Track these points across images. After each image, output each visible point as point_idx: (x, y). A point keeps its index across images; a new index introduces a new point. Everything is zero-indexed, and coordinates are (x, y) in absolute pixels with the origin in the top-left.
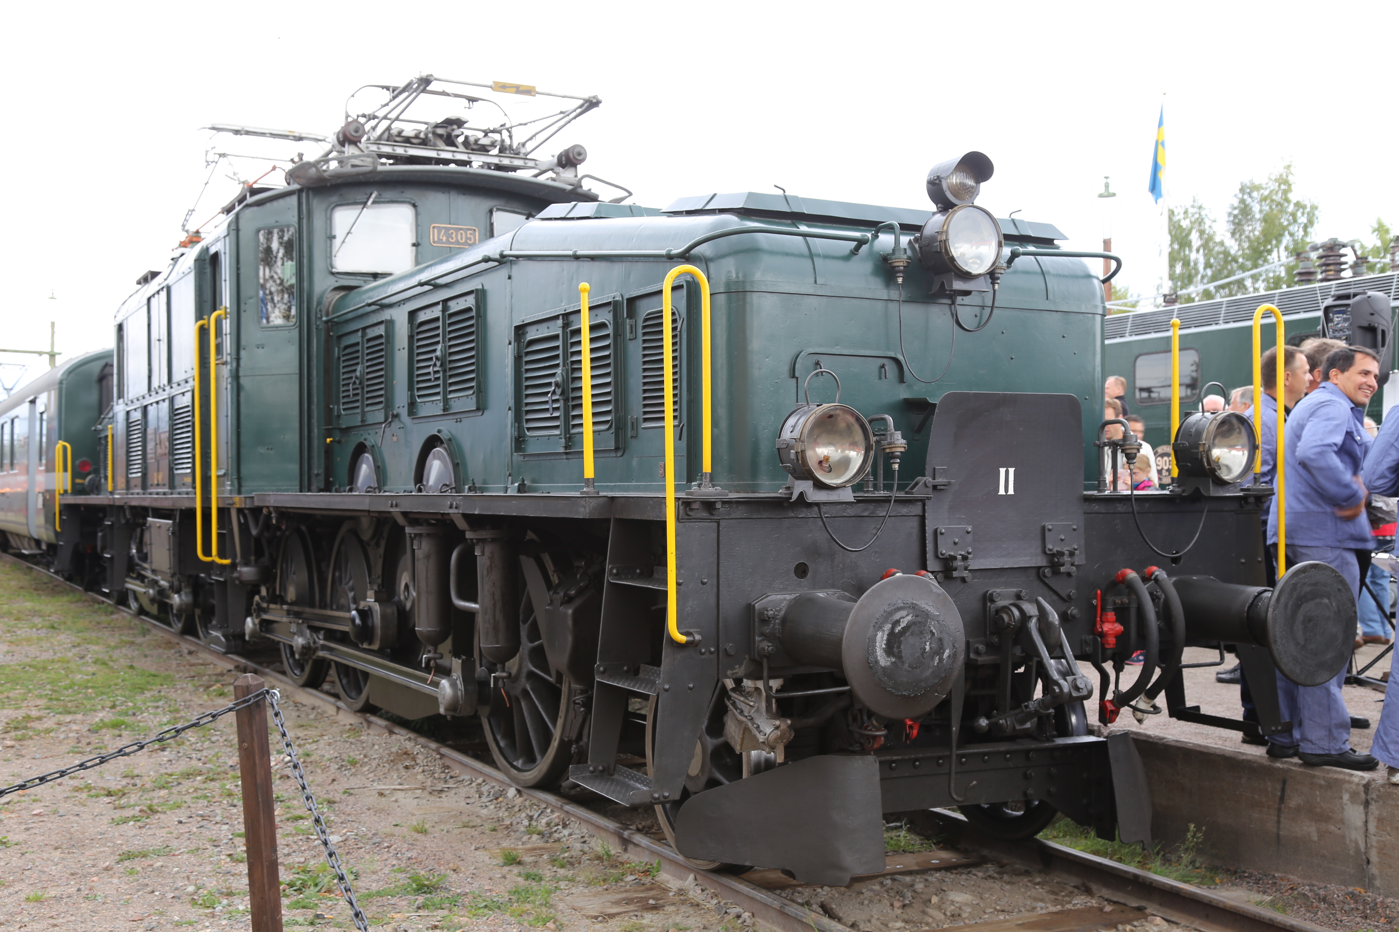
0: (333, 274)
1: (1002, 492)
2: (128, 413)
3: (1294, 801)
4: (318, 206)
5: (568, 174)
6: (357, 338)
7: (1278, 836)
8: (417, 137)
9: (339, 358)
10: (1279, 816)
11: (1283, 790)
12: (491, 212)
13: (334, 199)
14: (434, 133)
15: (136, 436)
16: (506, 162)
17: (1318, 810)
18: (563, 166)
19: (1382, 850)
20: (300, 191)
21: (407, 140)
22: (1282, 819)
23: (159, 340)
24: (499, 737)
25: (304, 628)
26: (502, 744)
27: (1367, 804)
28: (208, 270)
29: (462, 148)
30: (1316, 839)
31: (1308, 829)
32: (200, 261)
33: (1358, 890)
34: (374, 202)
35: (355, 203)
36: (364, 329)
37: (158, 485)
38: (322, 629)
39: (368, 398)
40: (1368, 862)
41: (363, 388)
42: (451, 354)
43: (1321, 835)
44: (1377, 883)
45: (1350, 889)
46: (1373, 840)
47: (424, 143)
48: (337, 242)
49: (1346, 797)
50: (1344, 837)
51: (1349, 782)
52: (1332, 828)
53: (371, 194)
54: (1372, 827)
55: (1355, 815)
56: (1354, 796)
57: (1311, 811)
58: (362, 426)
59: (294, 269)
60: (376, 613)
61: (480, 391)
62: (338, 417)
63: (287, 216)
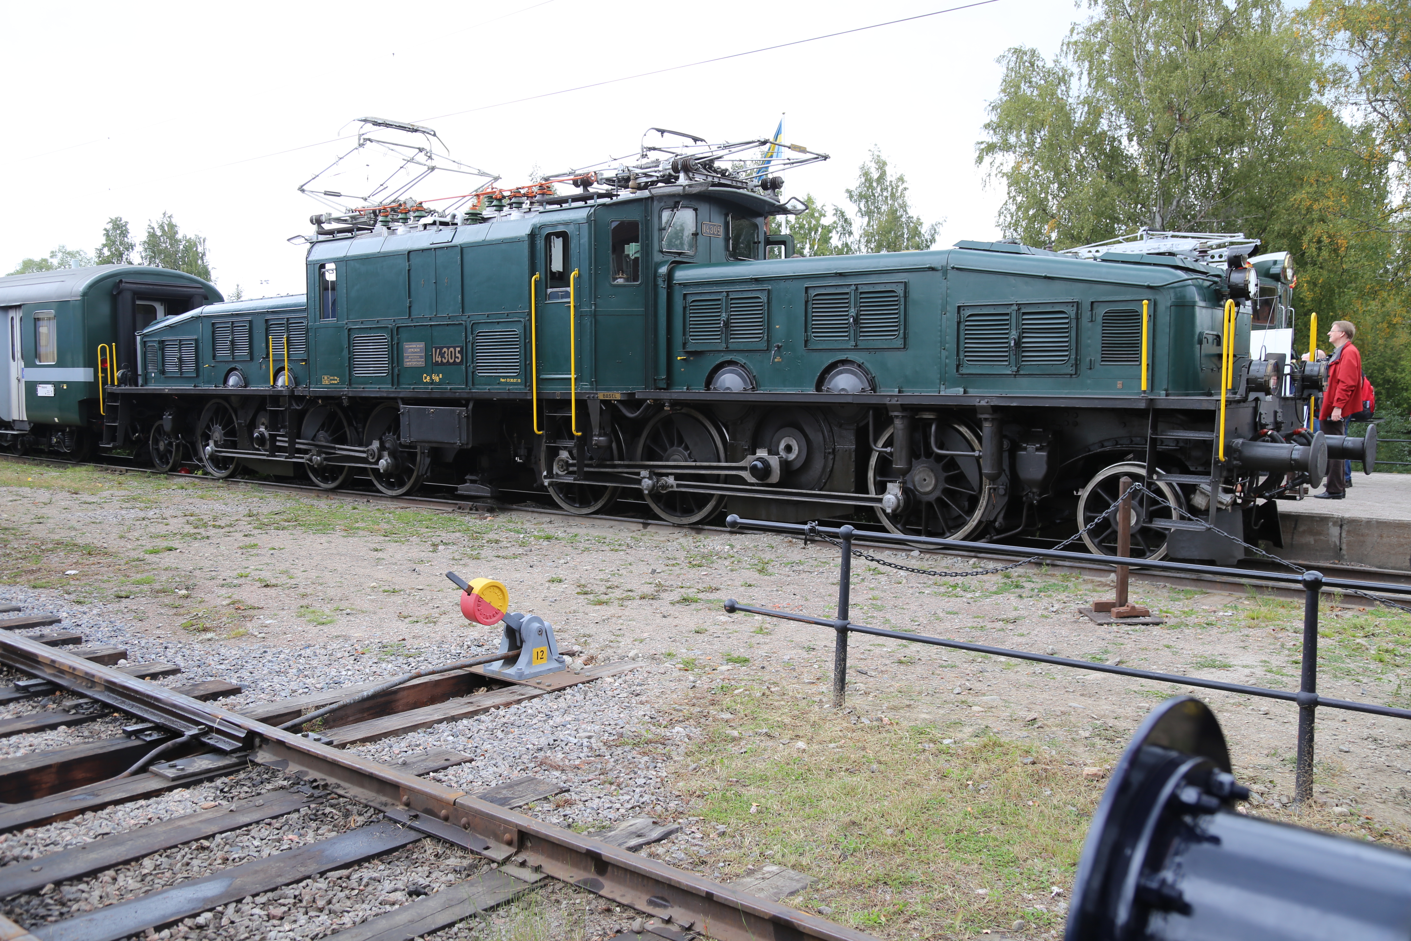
0: (662, 252)
2: (350, 330)
3: (1302, 528)
4: (655, 208)
5: (769, 193)
6: (720, 296)
7: (1292, 545)
9: (686, 307)
11: (1296, 525)
12: (727, 215)
13: (662, 204)
15: (373, 349)
16: (734, 183)
17: (1315, 531)
18: (765, 188)
19: (1349, 544)
20: (647, 199)
22: (1294, 537)
23: (435, 283)
25: (652, 474)
27: (1341, 526)
28: (541, 242)
29: (713, 174)
30: (1313, 543)
31: (1310, 539)
32: (532, 235)
33: (1336, 561)
34: (681, 207)
35: (670, 208)
36: (729, 292)
37: (432, 383)
38: (671, 474)
39: (733, 334)
40: (1341, 549)
41: (727, 328)
42: (862, 315)
43: (1315, 541)
46: (1344, 540)
48: (663, 231)
49: (1330, 524)
51: (1332, 518)
53: (678, 202)
54: (1344, 535)
55: (1335, 531)
56: (1335, 523)
57: (1311, 532)
58: (728, 351)
59: (639, 248)
60: (774, 462)
61: (905, 338)
62: (684, 344)
63: (634, 215)
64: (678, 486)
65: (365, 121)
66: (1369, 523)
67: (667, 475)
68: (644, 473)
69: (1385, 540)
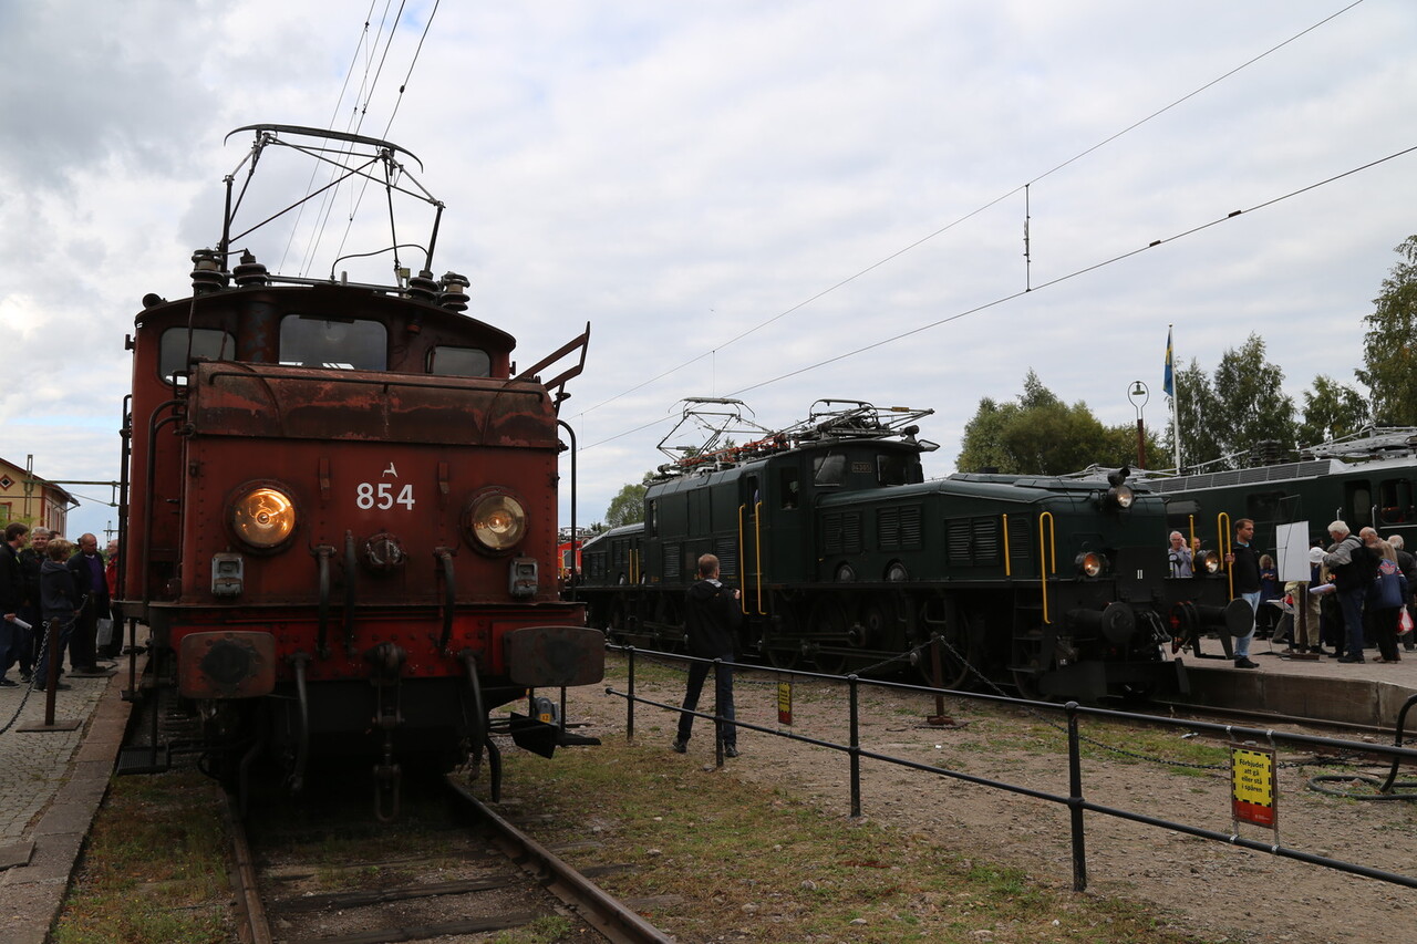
0: (814, 487)
1: (1139, 578)
2: (663, 545)
5: (910, 437)
6: (839, 516)
9: (824, 524)
12: (876, 455)
13: (814, 454)
15: (672, 557)
16: (882, 433)
18: (907, 434)
20: (800, 451)
23: (699, 512)
25: (807, 640)
28: (745, 481)
32: (741, 479)
34: (830, 455)
35: (822, 455)
36: (841, 514)
38: (817, 640)
41: (843, 538)
53: (827, 452)
58: (844, 553)
59: (797, 485)
60: (863, 630)
61: (923, 543)
62: (824, 549)
64: (820, 648)
65: (689, 400)
67: (815, 642)
68: (802, 641)
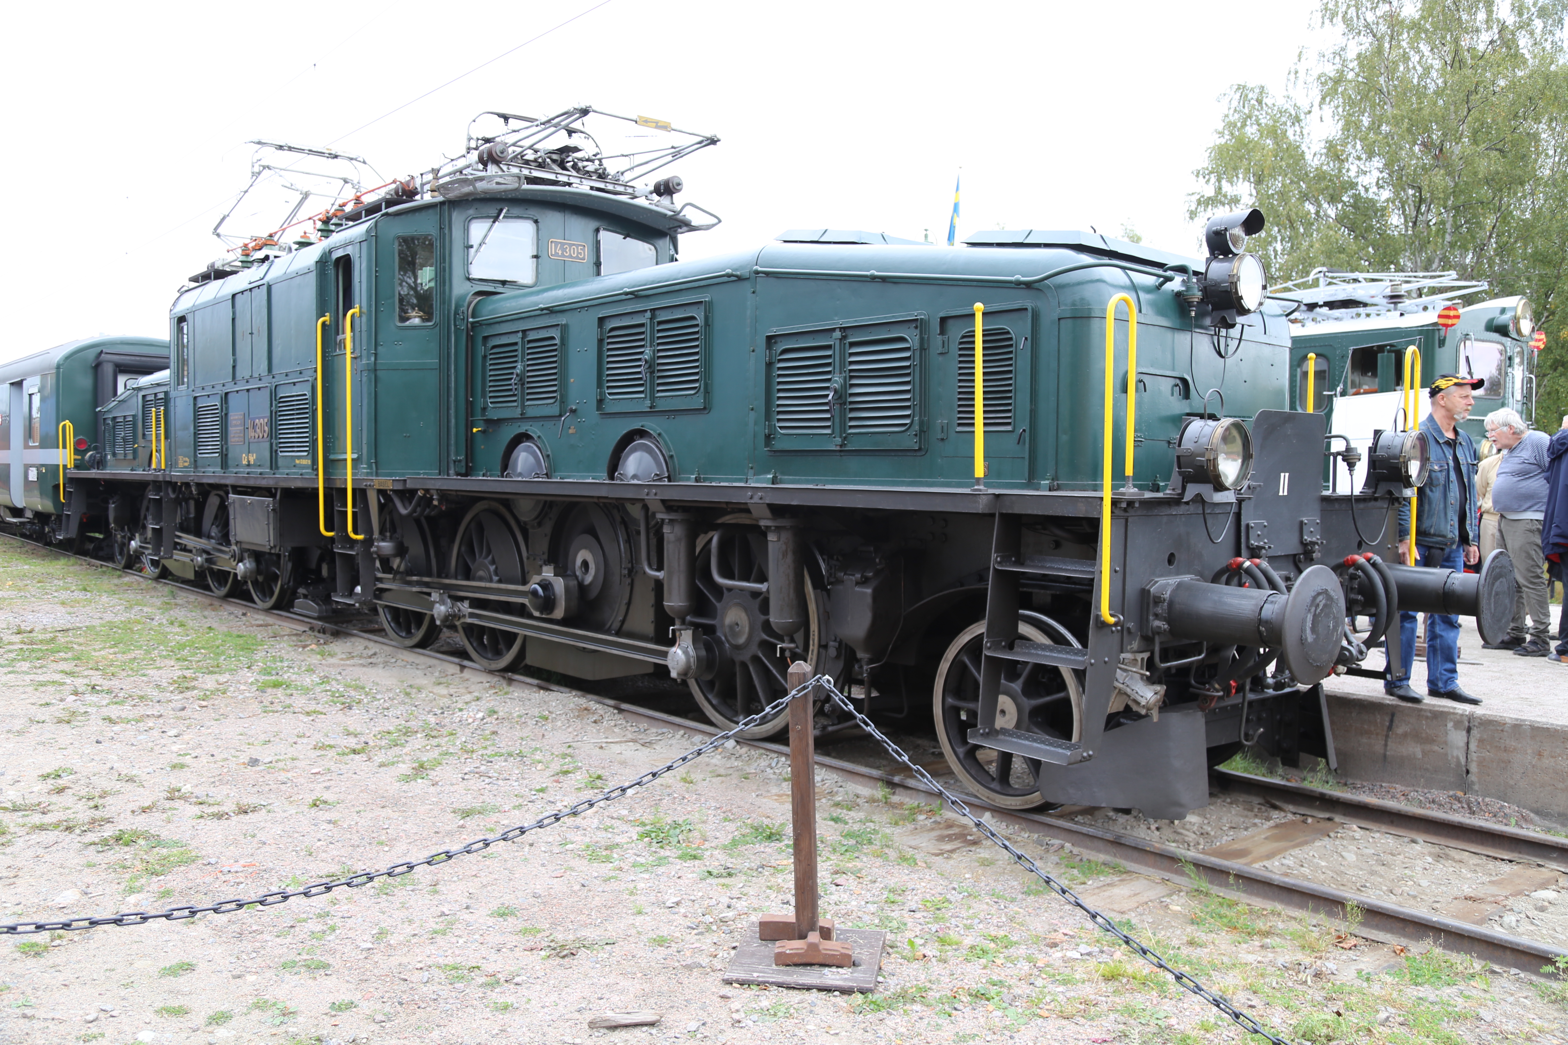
0: (469, 279)
1: (1281, 494)
2: (195, 398)
3: (1401, 729)
4: (457, 217)
5: (665, 201)
6: (517, 338)
7: (1385, 756)
8: (535, 160)
9: (485, 357)
10: (1386, 741)
11: (1392, 721)
12: (597, 231)
13: (471, 212)
14: (550, 158)
15: (210, 422)
16: (610, 187)
17: (1424, 735)
18: (660, 194)
19: (1481, 763)
20: (442, 203)
21: (527, 162)
22: (1389, 743)
23: (251, 334)
24: (710, 697)
25: (446, 597)
26: (714, 702)
27: (1469, 730)
28: (331, 271)
29: (574, 173)
30: (1420, 756)
31: (1415, 750)
32: (322, 262)
33: (1460, 794)
34: (504, 217)
35: (488, 217)
36: (524, 332)
37: (249, 465)
38: (466, 598)
39: (528, 394)
40: (1468, 772)
41: (523, 384)
42: (659, 357)
43: (1425, 754)
44: (1476, 787)
45: (1451, 793)
46: (1474, 756)
47: (541, 166)
48: (472, 251)
49: (1450, 725)
50: (1446, 754)
51: (1454, 714)
52: (1436, 748)
53: (501, 210)
54: (1473, 746)
55: (1458, 738)
56: (1458, 724)
57: (1417, 736)
58: (523, 418)
59: (433, 275)
61: (707, 392)
62: (484, 409)
63: (426, 226)
64: (472, 615)
66: (1517, 728)
68: (434, 595)
69: (1547, 762)
